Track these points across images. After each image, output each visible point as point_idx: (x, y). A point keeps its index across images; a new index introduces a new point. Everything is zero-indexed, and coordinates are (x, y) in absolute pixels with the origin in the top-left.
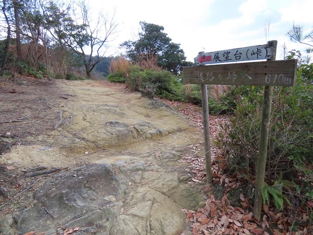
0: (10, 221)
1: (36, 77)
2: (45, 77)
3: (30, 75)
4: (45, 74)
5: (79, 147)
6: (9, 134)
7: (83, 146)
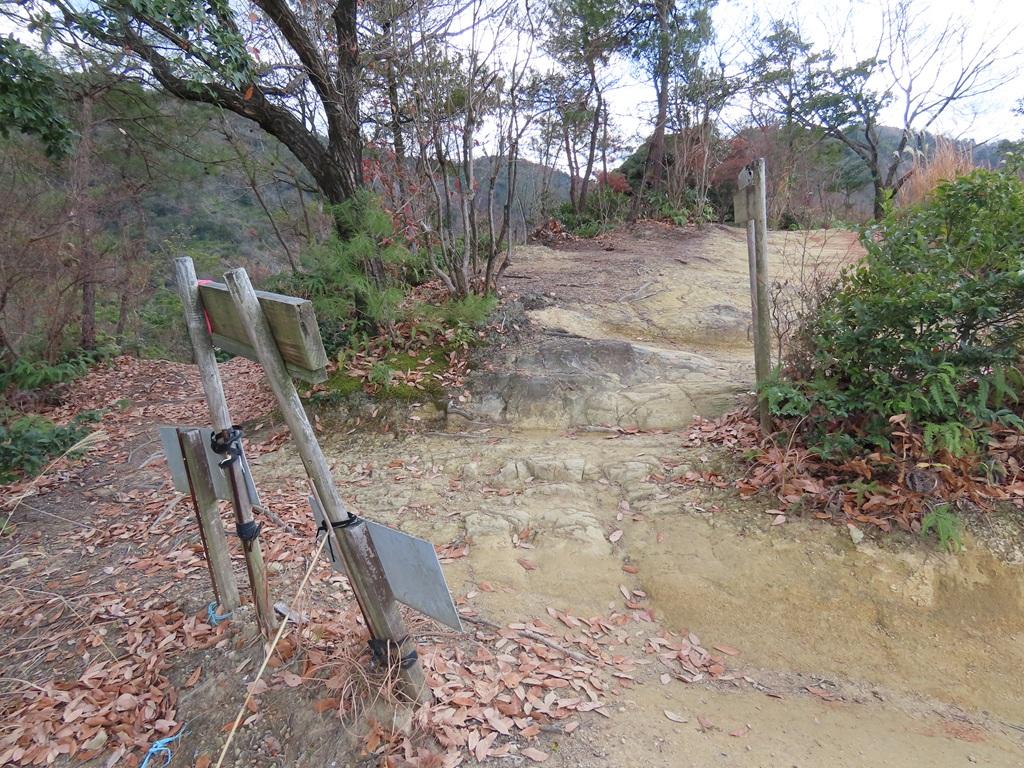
0: (514, 359)
1: (672, 222)
2: (691, 222)
3: (665, 218)
4: (693, 215)
5: (632, 329)
6: (553, 294)
7: (639, 328)
